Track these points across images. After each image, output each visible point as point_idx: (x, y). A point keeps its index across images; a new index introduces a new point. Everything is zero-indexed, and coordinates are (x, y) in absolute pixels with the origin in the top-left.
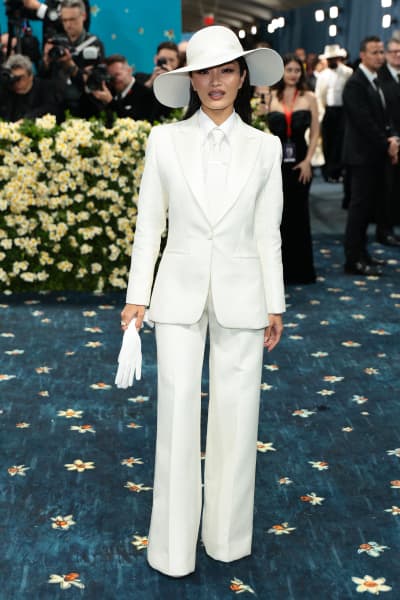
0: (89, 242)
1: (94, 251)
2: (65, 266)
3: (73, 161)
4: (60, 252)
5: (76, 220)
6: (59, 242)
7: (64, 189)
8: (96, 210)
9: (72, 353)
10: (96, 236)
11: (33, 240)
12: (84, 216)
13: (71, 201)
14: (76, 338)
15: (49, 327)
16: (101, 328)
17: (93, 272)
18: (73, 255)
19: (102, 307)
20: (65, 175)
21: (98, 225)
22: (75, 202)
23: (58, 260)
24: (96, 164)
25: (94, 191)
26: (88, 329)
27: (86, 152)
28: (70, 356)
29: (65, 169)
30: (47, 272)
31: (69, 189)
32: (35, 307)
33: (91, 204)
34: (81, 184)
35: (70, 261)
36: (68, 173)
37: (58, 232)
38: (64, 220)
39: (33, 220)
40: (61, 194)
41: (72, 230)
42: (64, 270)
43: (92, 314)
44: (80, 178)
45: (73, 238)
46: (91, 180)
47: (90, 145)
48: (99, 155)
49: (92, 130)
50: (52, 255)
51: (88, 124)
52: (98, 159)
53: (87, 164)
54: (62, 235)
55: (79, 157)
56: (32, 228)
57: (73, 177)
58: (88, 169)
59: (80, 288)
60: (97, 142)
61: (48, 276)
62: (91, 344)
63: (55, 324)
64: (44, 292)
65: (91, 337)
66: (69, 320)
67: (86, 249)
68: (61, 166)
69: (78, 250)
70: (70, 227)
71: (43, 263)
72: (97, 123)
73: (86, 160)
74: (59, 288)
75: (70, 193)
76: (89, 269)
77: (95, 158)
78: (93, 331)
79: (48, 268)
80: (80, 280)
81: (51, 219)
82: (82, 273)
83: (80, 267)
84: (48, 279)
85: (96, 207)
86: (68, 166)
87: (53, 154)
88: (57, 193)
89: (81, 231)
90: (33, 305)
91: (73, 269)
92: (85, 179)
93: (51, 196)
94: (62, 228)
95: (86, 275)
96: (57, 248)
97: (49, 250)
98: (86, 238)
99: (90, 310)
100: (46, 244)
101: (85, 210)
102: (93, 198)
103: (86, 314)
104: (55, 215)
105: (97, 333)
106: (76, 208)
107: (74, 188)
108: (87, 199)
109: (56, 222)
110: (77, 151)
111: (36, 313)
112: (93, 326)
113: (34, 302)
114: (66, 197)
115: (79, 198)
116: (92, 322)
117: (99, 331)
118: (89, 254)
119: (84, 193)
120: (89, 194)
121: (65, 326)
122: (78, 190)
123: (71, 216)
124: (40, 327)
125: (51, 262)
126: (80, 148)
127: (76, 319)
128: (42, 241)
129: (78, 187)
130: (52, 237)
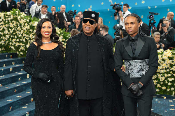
0: (171, 82)
1: (172, 84)
2: (164, 88)
3: (167, 61)
4: (163, 84)
5: (167, 76)
6: (163, 82)
7: (164, 68)
8: (173, 74)
9: (167, 111)
10: (173, 81)
11: (156, 81)
12: (169, 75)
13: (166, 71)
14: (167, 107)
15: (160, 104)
16: (174, 105)
17: (172, 90)
18: (166, 85)
19: (174, 100)
20: (164, 64)
21: (173, 78)
22: (167, 71)
23: (162, 86)
24: (173, 62)
25: (172, 69)
26: (170, 105)
27: (170, 58)
28: (166, 112)
29: (164, 63)
30: (159, 89)
31: (166, 68)
32: (156, 98)
33: (171, 72)
34: (169, 67)
35: (165, 87)
36: (165, 64)
37: (162, 79)
38: (164, 76)
39: (156, 76)
40: (163, 69)
41: (166, 79)
42: (164, 89)
43: (171, 101)
44: (169, 65)
45: (166, 81)
46: (172, 66)
47: (171, 57)
48: (174, 59)
49: (172, 53)
50: (160, 85)
51: (171, 51)
52: (174, 60)
53: (170, 61)
54: (163, 80)
55: (168, 60)
56: (155, 78)
57: (167, 65)
58: (171, 63)
59: (168, 94)
60: (173, 56)
61: (159, 90)
62: (172, 109)
63: (162, 103)
64: (158, 95)
65: (171, 107)
66: (165, 102)
67: (170, 84)
68: (164, 62)
69: (168, 84)
70: (165, 78)
71: (158, 87)
72: (173, 51)
73: (170, 60)
74: (162, 94)
75: (166, 69)
76: (171, 89)
77: (173, 60)
78: (172, 106)
79: (159, 88)
80: (168, 92)
81: (161, 76)
82: (168, 90)
83: (168, 88)
84: (159, 91)
85: (173, 73)
86: (165, 62)
87: (162, 59)
88: (162, 69)
89: (168, 79)
90: (155, 98)
91: (166, 89)
92: (170, 65)
93: (161, 70)
94: (164, 78)
95: (169, 91)
96: (162, 83)
97: (160, 84)
98: (170, 81)
99: (171, 100)
100: (159, 82)
101: (170, 73)
102: (172, 70)
103: (170, 101)
104: (161, 74)
105: (173, 106)
106: (167, 73)
107: (167, 68)
108: (170, 71)
109: (162, 77)
110: (168, 58)
111: (156, 100)
112: (172, 104)
113: (156, 97)
114: (165, 70)
115: (168, 70)
116: (171, 103)
117: (174, 106)
118: (170, 85)
119: (170, 69)
120: (171, 69)
121: (164, 104)
122: (168, 68)
123: (166, 75)
124: (157, 104)
125: (160, 87)
126: (168, 57)
127: (167, 102)
128: (158, 81)
129: (168, 67)
130: (161, 80)
